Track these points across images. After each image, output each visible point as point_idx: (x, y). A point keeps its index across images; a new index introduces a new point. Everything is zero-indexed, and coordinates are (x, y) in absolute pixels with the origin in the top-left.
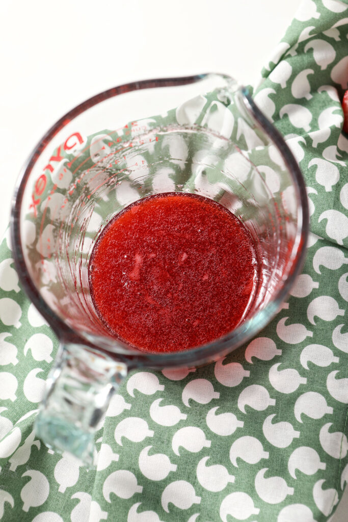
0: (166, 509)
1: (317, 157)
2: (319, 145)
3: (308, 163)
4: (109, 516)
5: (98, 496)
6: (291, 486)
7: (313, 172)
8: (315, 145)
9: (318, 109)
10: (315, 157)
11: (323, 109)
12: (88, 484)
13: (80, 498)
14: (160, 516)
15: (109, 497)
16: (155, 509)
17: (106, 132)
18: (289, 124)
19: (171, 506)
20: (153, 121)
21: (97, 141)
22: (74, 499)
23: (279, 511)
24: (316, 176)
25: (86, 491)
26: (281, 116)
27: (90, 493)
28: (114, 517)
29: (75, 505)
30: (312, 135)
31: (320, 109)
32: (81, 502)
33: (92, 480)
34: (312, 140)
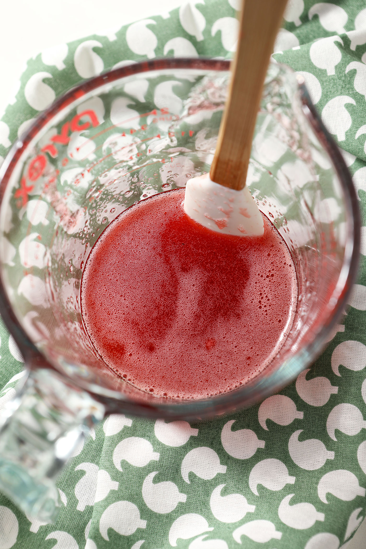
0: (186, 479)
1: (356, 60)
2: (358, 47)
3: (345, 67)
4: (120, 486)
5: (107, 464)
6: (332, 450)
7: (351, 78)
8: (353, 47)
9: (355, 9)
10: (354, 60)
11: (362, 9)
12: (94, 453)
13: (85, 469)
14: (179, 488)
15: (120, 465)
16: (174, 480)
17: (95, 38)
18: (320, 27)
19: (192, 476)
20: (153, 22)
21: (85, 50)
22: (78, 471)
23: (319, 478)
24: (354, 83)
25: (92, 461)
26: (310, 17)
27: (97, 464)
28: (126, 488)
29: (79, 478)
30: (350, 34)
31: (358, 9)
32: (87, 475)
33: (99, 449)
34: (350, 41)
